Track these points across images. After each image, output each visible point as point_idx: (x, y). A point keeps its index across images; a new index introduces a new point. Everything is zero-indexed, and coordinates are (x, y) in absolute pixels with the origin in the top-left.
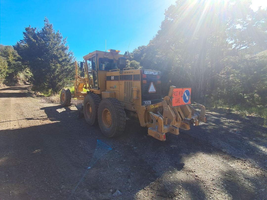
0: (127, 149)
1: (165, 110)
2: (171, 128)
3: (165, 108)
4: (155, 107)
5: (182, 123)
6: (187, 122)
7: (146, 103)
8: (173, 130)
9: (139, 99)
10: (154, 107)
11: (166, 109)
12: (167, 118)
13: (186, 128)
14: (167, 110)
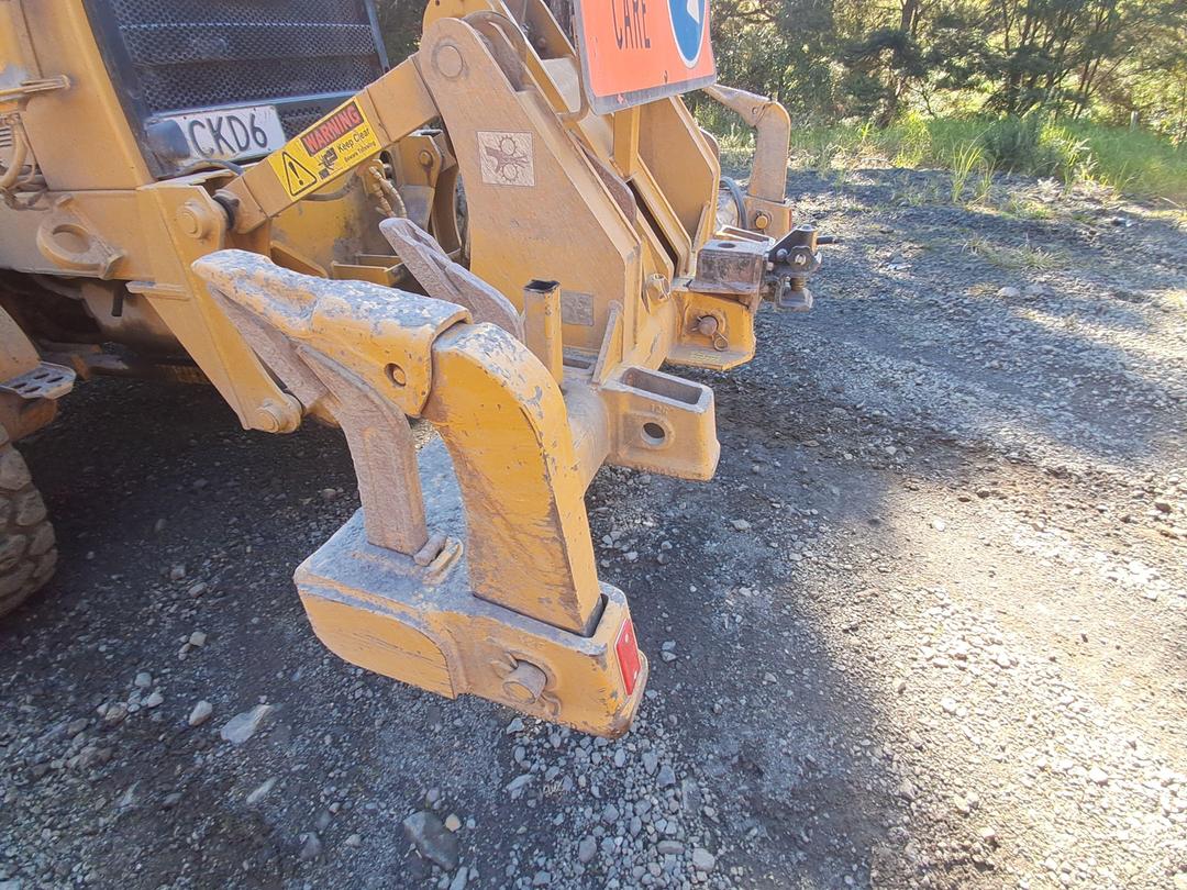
0: (128, 799)
1: (490, 176)
2: (625, 408)
3: (488, 139)
4: (341, 165)
5: (688, 298)
6: (741, 287)
7: (205, 138)
8: (655, 431)
9: (74, 80)
10: (315, 163)
11: (502, 159)
12: (554, 299)
13: (723, 348)
14: (527, 177)
